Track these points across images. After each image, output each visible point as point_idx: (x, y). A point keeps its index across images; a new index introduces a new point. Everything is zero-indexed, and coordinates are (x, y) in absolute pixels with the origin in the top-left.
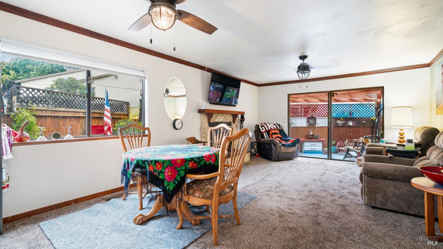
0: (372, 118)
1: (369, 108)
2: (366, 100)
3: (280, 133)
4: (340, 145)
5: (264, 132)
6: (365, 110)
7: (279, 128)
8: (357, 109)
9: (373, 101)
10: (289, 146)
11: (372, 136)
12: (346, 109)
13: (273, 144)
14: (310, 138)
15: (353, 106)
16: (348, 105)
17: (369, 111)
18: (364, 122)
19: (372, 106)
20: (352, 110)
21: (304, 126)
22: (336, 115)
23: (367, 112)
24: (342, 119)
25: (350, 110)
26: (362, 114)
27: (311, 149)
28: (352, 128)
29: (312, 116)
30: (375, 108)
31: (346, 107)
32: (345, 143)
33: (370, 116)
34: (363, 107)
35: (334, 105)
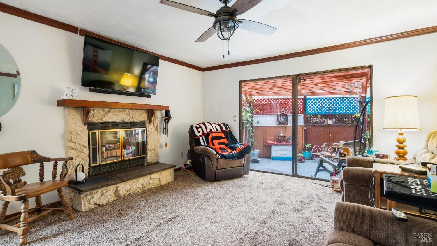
0: (355, 115)
1: (352, 103)
2: (347, 92)
3: (226, 137)
4: (316, 150)
5: (200, 136)
6: (346, 105)
7: (224, 129)
8: (338, 103)
9: (356, 94)
10: (233, 157)
11: (355, 142)
12: (324, 103)
13: (207, 156)
14: (280, 141)
15: (333, 100)
16: (326, 98)
17: (352, 106)
18: (346, 120)
19: (355, 100)
20: (331, 105)
21: (274, 125)
22: (312, 112)
23: (350, 108)
24: (319, 116)
25: (329, 105)
26: (343, 110)
27: (281, 154)
28: (331, 128)
29: (283, 113)
30: (359, 102)
31: (324, 102)
32: (322, 147)
33: (353, 113)
34: (345, 102)
35: (309, 99)
